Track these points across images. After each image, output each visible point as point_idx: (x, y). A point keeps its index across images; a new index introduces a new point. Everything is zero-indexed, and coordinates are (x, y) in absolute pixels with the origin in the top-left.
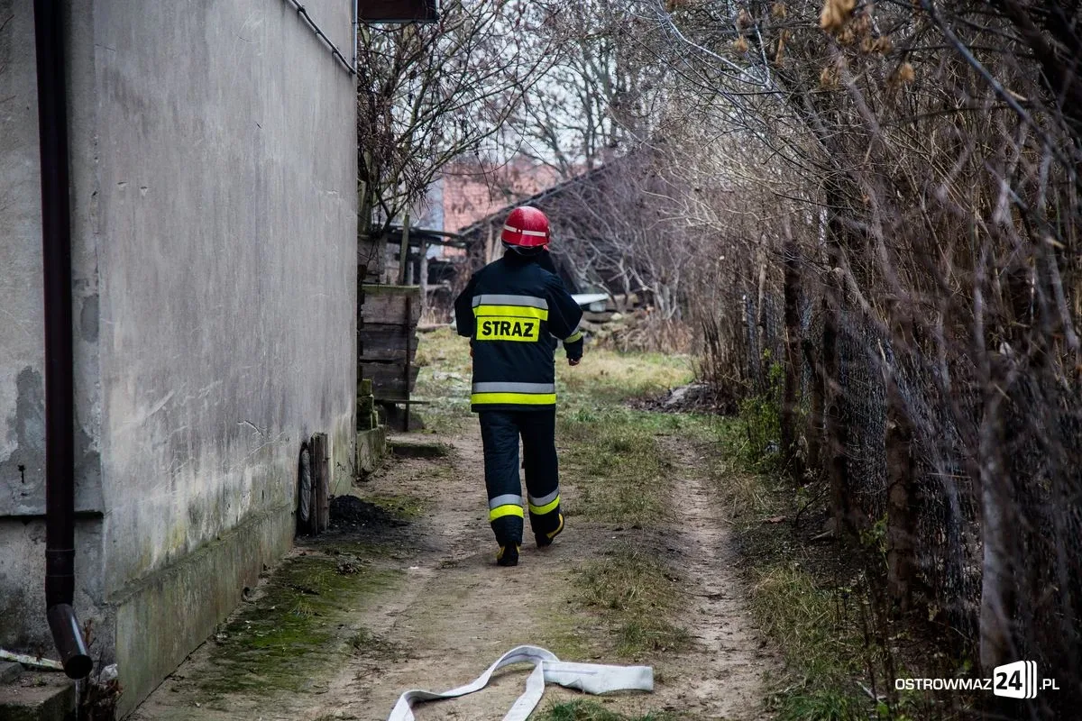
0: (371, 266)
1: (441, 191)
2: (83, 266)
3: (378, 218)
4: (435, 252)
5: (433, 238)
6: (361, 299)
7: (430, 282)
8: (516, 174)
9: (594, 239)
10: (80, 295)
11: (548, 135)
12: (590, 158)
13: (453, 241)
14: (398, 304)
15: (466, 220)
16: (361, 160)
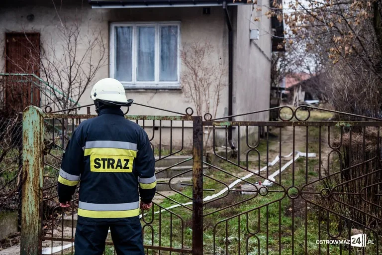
0: (272, 94)
1: (285, 80)
2: (234, 93)
3: (273, 85)
4: (284, 92)
5: (283, 89)
6: (271, 99)
7: (283, 98)
8: (301, 76)
9: (317, 89)
10: (233, 97)
11: (308, 68)
12: (317, 73)
13: (287, 89)
14: (277, 101)
15: (290, 85)
16: (271, 75)
